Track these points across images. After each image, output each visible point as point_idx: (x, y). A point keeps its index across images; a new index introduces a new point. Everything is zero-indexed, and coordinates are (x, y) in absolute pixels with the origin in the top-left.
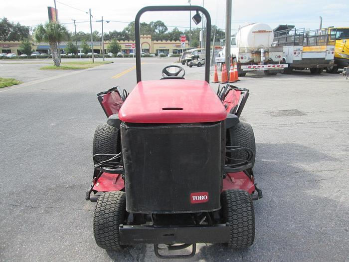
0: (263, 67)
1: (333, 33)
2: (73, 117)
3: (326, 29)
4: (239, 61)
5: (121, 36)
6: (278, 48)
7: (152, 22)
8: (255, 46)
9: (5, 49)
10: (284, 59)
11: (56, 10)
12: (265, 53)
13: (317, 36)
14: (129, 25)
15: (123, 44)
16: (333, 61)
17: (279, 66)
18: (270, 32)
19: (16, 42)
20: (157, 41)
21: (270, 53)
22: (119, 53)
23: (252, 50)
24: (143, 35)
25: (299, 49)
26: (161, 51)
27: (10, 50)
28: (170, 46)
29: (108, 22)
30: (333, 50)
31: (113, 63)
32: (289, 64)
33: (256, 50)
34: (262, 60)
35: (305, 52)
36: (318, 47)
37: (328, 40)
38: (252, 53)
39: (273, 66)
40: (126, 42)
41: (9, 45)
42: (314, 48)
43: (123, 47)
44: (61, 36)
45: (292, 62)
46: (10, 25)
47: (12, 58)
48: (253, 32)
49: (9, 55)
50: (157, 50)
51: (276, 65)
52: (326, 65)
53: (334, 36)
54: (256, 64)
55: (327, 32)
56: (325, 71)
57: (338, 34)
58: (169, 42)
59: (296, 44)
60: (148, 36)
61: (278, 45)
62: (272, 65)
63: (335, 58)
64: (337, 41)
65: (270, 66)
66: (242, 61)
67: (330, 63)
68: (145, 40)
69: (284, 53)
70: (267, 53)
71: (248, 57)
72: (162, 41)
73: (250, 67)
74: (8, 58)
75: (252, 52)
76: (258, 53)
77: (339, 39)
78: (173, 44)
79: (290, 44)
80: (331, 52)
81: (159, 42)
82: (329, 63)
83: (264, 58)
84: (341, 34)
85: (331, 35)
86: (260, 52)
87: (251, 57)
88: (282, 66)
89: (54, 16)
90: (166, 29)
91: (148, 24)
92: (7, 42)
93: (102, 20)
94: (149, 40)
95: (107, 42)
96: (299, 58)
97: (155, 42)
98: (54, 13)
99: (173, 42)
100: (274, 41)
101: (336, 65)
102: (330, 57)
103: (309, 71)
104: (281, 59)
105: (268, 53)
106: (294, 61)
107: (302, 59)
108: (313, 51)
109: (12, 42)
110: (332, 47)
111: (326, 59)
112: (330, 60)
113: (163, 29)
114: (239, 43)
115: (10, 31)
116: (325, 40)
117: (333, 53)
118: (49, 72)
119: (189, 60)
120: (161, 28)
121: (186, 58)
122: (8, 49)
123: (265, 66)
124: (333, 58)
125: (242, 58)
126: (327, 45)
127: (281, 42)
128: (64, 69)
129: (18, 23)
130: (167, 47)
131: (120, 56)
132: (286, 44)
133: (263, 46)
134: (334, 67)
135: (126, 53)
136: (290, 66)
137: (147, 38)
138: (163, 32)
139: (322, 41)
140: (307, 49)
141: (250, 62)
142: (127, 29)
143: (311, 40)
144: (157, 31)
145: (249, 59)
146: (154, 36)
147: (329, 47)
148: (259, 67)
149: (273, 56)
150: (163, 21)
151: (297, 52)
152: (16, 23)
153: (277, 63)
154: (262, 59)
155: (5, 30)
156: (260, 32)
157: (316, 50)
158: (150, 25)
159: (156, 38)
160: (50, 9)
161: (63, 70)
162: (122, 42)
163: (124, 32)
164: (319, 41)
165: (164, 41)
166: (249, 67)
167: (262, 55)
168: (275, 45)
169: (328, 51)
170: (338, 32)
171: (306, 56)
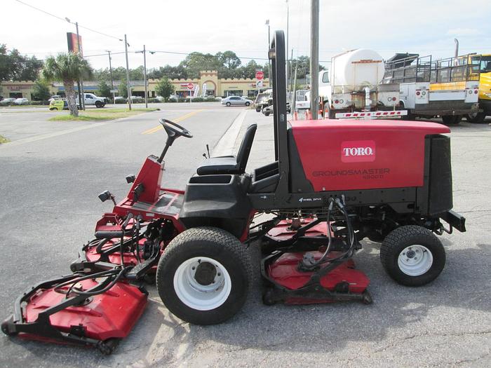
0: (369, 115)
1: (475, 62)
2: (41, 203)
3: (464, 58)
4: (332, 106)
5: (176, 72)
6: (393, 86)
7: (220, 53)
8: (357, 83)
9: (14, 92)
10: (401, 103)
11: (79, 38)
12: (371, 93)
13: (452, 68)
14: (188, 57)
15: (179, 83)
16: (477, 104)
17: (394, 113)
18: (378, 62)
19: (30, 82)
20: (226, 79)
21: (379, 94)
22: (171, 97)
23: (353, 89)
24: (207, 70)
25: (424, 87)
26: (232, 92)
27: (21, 94)
28: (244, 86)
29: (152, 53)
30: (476, 87)
31: (159, 110)
32: (409, 110)
33: (358, 89)
34: (367, 104)
35: (433, 92)
36: (454, 84)
37: (468, 73)
38: (352, 95)
39: (385, 114)
40: (183, 80)
41: (20, 87)
42: (447, 86)
43: (178, 88)
44: (80, 73)
45: (413, 107)
46: (22, 60)
47: (23, 104)
48: (352, 63)
49: (19, 100)
50: (225, 92)
51: (389, 112)
52: (466, 111)
53: (477, 68)
54: (359, 110)
55: (466, 62)
56: (465, 119)
57: (484, 65)
58: (242, 80)
59: (419, 80)
60: (214, 72)
61: (393, 82)
62: (382, 112)
63: (479, 99)
64: (482, 75)
65: (380, 114)
66: (337, 106)
67: (473, 108)
68: (209, 78)
69: (401, 93)
70: (374, 94)
71: (346, 100)
72: (232, 79)
73: (350, 115)
74: (17, 104)
75: (352, 93)
76: (361, 93)
77: (485, 71)
78: (248, 82)
79: (410, 80)
80: (474, 90)
81: (229, 80)
82: (470, 108)
83: (371, 102)
84: (488, 63)
85: (472, 65)
86: (364, 92)
87: (350, 101)
88: (399, 113)
89: (76, 46)
90: (239, 62)
91: (214, 55)
92: (17, 83)
93: (144, 51)
94: (215, 78)
95: (156, 80)
96: (425, 101)
97: (223, 80)
98: (75, 42)
99: (248, 80)
100: (386, 75)
101: (482, 111)
102: (473, 99)
103: (441, 120)
104: (397, 102)
105: (377, 93)
106: (416, 105)
107: (430, 101)
108: (446, 89)
109: (23, 82)
110: (475, 83)
111: (466, 102)
112: (472, 104)
113: (234, 63)
114: (332, 80)
115: (21, 67)
116: (463, 74)
117: (476, 92)
118: (60, 124)
119: (265, 106)
120: (231, 61)
121: (262, 102)
122: (18, 92)
123: (372, 113)
124: (476, 100)
125: (337, 102)
126: (467, 80)
127: (397, 77)
128: (83, 120)
129: (34, 57)
130: (240, 87)
131: (173, 101)
132: (404, 81)
133: (369, 83)
134: (479, 114)
135: (182, 95)
136: (412, 112)
137: (211, 75)
138: (234, 67)
139: (458, 75)
140: (436, 87)
141: (350, 107)
142: (185, 63)
143: (443, 73)
144: (226, 65)
145: (348, 102)
146: (222, 73)
147: (470, 84)
148: (364, 115)
149: (384, 98)
150: (234, 52)
151: (421, 92)
152: (30, 57)
153: (390, 108)
154: (368, 102)
155: (15, 66)
156: (363, 62)
157: (450, 89)
158: (217, 57)
159: (224, 75)
160: (70, 36)
161: (81, 122)
162: (176, 80)
163: (180, 67)
164: (455, 75)
165: (235, 80)
166: (347, 115)
167: (367, 96)
168: (388, 82)
169: (468, 90)
170: (483, 62)
171: (434, 97)
